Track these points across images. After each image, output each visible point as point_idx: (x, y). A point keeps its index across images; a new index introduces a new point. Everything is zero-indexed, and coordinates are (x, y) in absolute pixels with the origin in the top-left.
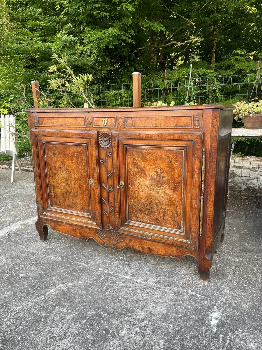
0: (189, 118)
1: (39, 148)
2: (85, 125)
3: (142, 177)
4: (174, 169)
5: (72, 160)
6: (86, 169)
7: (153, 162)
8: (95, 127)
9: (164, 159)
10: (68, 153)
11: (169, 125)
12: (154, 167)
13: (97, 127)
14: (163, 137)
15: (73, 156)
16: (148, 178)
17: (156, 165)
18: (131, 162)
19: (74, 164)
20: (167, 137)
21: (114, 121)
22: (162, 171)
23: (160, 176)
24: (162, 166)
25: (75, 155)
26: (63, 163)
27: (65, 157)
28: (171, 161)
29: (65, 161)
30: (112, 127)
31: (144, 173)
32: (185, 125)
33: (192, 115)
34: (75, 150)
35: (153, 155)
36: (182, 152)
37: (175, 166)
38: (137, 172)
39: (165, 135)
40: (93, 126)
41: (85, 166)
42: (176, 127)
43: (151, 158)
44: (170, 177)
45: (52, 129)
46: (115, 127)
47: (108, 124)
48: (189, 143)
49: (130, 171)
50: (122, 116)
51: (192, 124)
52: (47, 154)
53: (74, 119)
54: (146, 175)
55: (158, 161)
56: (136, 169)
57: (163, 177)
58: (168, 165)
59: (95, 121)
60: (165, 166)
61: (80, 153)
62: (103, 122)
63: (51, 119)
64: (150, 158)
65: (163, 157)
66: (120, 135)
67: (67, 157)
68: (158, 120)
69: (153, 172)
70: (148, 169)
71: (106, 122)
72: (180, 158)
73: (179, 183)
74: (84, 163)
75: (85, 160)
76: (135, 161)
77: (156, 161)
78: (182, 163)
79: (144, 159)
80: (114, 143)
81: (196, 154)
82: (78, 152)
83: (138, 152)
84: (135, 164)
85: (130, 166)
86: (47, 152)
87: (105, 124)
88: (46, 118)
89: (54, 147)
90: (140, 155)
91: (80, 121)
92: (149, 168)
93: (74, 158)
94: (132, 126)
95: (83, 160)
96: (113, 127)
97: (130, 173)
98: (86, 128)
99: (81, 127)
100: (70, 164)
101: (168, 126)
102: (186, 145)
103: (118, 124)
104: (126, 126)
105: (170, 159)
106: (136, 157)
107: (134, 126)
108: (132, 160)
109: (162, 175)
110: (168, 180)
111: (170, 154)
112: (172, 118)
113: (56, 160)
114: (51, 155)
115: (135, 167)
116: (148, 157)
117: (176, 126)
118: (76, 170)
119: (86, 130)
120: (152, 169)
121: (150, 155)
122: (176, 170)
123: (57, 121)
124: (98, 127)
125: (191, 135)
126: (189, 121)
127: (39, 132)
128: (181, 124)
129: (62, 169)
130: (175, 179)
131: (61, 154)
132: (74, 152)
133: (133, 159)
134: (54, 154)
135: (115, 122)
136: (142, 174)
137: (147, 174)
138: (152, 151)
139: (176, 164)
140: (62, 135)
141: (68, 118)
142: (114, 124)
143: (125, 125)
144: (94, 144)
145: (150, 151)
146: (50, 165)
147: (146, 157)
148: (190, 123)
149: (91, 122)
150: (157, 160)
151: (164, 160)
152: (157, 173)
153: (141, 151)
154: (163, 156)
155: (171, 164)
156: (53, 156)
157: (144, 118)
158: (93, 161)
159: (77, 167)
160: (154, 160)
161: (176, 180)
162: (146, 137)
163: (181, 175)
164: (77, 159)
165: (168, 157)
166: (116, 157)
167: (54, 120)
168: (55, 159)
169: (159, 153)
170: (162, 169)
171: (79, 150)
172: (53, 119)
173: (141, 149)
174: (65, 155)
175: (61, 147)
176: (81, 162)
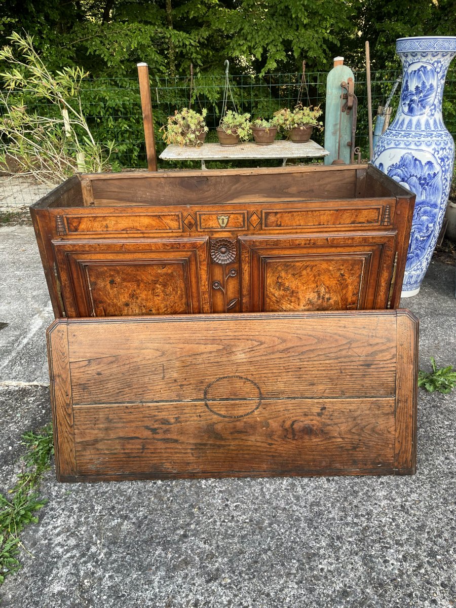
0: (375, 211)
1: (75, 276)
2: (179, 229)
3: (291, 302)
4: (347, 286)
5: (153, 289)
6: (184, 301)
7: (313, 279)
8: (202, 230)
9: (332, 272)
10: (145, 278)
11: (342, 222)
12: (314, 285)
13: (206, 230)
14: (335, 242)
15: (155, 282)
16: (303, 302)
17: (319, 283)
18: (273, 282)
19: (158, 295)
20: (342, 242)
21: (241, 219)
22: (327, 290)
23: (323, 298)
24: (327, 283)
25: (160, 280)
26: (132, 296)
27: (138, 286)
28: (343, 275)
29: (138, 291)
30: (237, 229)
31: (296, 297)
32: (368, 222)
33: (381, 207)
34: (159, 271)
35: (314, 268)
36: (362, 261)
37: (349, 281)
38: (283, 296)
39: (338, 239)
40: (199, 230)
41: (181, 297)
42: (353, 225)
43: (310, 273)
44: (339, 298)
45: (104, 238)
46: (243, 229)
47: (230, 224)
48: (375, 248)
49: (271, 296)
50: (258, 211)
51: (380, 219)
52: (94, 284)
53: (154, 218)
54: (299, 299)
55: (322, 277)
56: (282, 293)
57: (329, 299)
58: (338, 281)
59: (202, 220)
60: (333, 283)
61: (171, 276)
62: (220, 221)
63: (98, 219)
64: (308, 274)
65: (329, 271)
66: (257, 244)
67: (142, 285)
68: (324, 214)
69: (312, 293)
70: (303, 290)
71: (226, 221)
72: (359, 269)
73: (354, 304)
74: (179, 292)
75: (183, 286)
76: (280, 281)
77: (317, 278)
78: (360, 275)
79: (297, 275)
80: (245, 256)
81: (385, 263)
82: (167, 274)
83: (288, 266)
84: (280, 285)
85: (271, 289)
86: (93, 279)
87: (224, 225)
88: (86, 219)
89: (110, 270)
90: (290, 271)
91: (168, 221)
92: (305, 288)
93: (158, 286)
94: (277, 225)
95: (177, 287)
96: (240, 229)
97: (270, 299)
98: (183, 234)
99: (172, 232)
100: (149, 297)
101: (340, 224)
102: (370, 251)
103: (249, 223)
104: (266, 226)
105: (342, 272)
106: (283, 274)
107: (280, 226)
108: (275, 278)
109: (327, 296)
110: (335, 302)
111: (343, 265)
112: (349, 211)
113: (116, 293)
114: (105, 286)
115: (280, 289)
116: (304, 272)
117: (353, 223)
118: (162, 305)
119: (182, 236)
120: (310, 290)
121: (309, 269)
122: (350, 287)
123: (113, 222)
124: (209, 230)
125: (381, 237)
126: (374, 215)
127: (74, 245)
128: (362, 220)
129: (131, 306)
130: (347, 299)
131: (129, 282)
132: (158, 276)
133: (278, 278)
134: (112, 282)
135: (244, 221)
136: (293, 299)
137: (301, 297)
138: (312, 264)
139: (351, 278)
140: (132, 248)
141: (142, 217)
142: (242, 223)
143: (263, 225)
144: (204, 260)
145: (308, 263)
146: (101, 302)
147: (300, 272)
148: (377, 218)
149: (193, 222)
150: (319, 275)
151: (332, 275)
152: (319, 295)
153: (292, 264)
154: (331, 268)
155: (343, 280)
156: (108, 286)
157: (299, 213)
158: (203, 287)
159: (164, 299)
160: (315, 276)
161: (350, 300)
162: (305, 244)
163: (358, 293)
164: (165, 285)
165: (339, 269)
166: (247, 278)
167: (108, 222)
168: (113, 292)
169: (324, 266)
170: (327, 287)
171: (170, 271)
172: (106, 220)
173: (292, 262)
174: (138, 282)
175: (129, 270)
176: (173, 290)
